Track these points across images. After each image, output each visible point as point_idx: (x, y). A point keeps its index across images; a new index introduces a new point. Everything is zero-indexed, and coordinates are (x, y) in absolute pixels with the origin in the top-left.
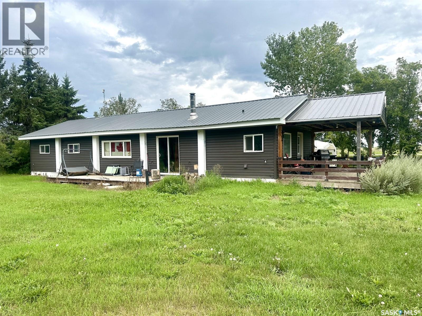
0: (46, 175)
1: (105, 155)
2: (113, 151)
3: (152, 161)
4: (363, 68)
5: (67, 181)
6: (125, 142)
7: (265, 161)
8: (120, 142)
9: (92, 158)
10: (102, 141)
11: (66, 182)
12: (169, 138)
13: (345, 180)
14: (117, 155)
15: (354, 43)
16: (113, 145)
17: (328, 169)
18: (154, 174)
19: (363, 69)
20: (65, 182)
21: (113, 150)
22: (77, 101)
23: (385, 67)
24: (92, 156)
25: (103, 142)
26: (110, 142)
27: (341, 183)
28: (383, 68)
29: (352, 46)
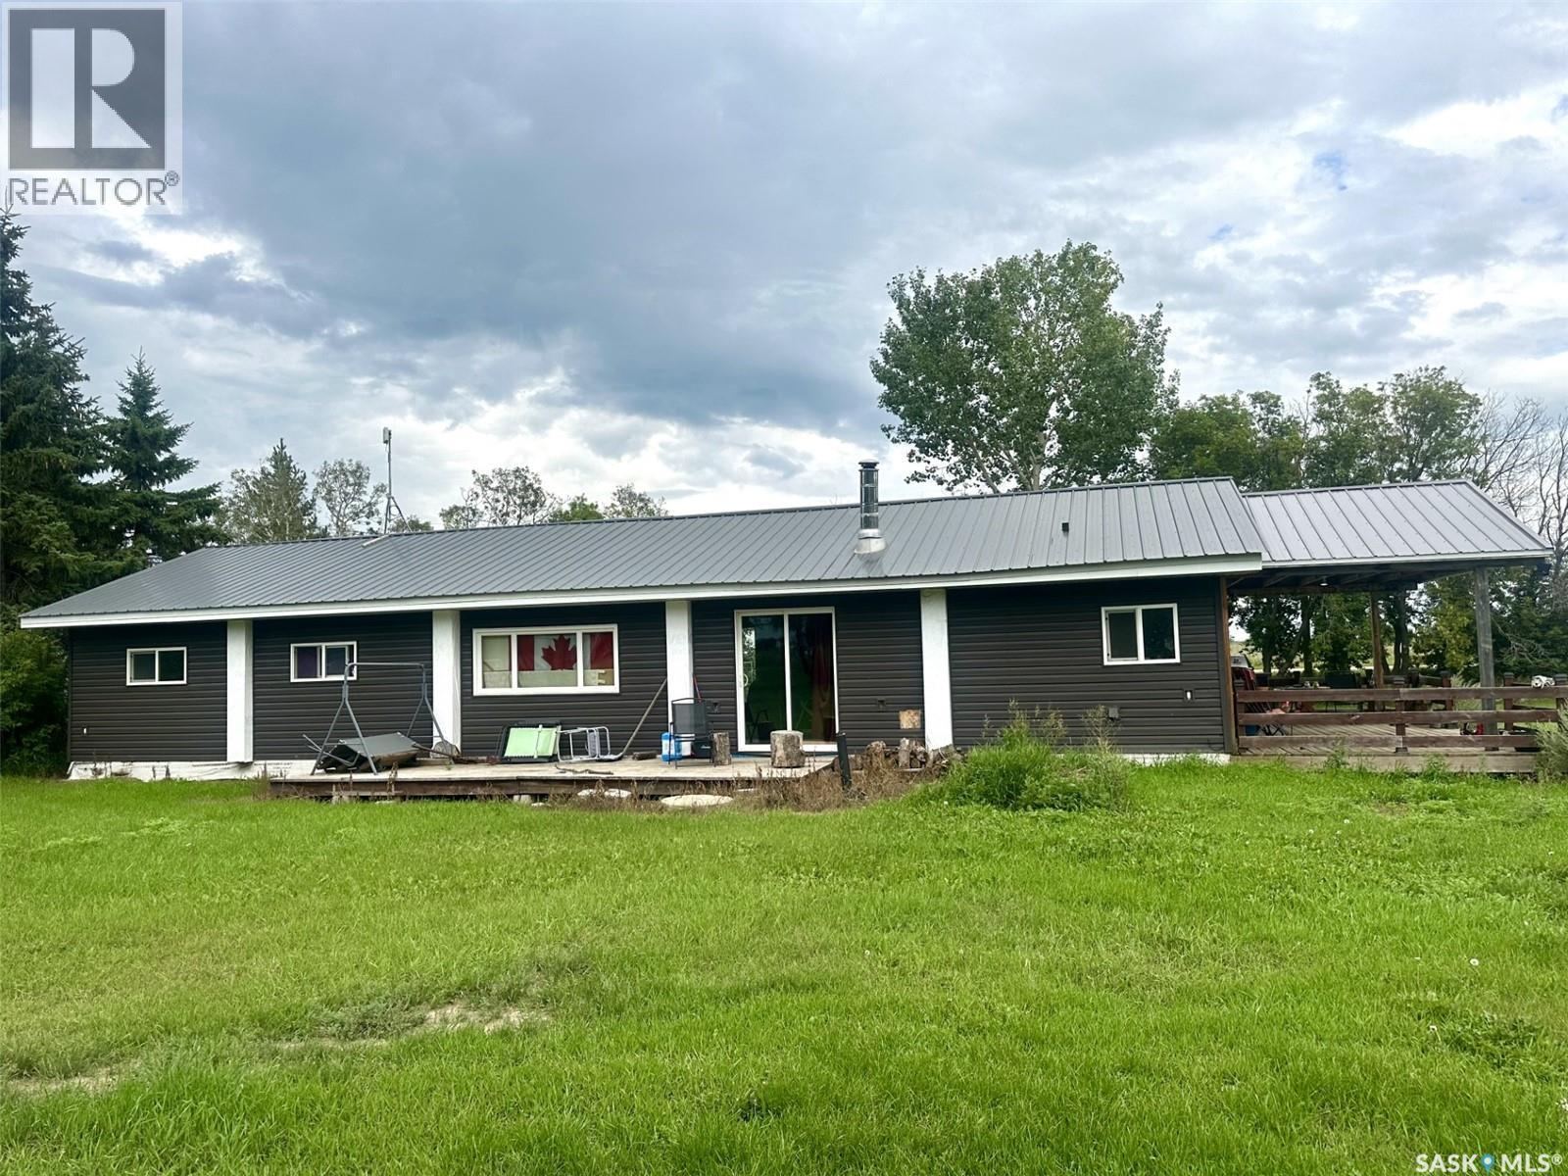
0: (168, 773)
1: (484, 686)
2: (524, 667)
3: (716, 704)
4: (1204, 397)
5: (393, 793)
6: (584, 634)
7: (1189, 695)
8: (562, 635)
9: (431, 697)
10: (475, 631)
11: (393, 797)
12: (790, 617)
13: (1464, 746)
14: (546, 685)
15: (1158, 315)
16: (526, 644)
17: (1406, 715)
18: (789, 749)
19: (1204, 401)
20: (385, 798)
21: (526, 664)
22: (178, 467)
23: (1279, 398)
24: (431, 689)
25: (477, 635)
26: (515, 633)
27: (1453, 756)
28: (1267, 401)
29: (1151, 325)
